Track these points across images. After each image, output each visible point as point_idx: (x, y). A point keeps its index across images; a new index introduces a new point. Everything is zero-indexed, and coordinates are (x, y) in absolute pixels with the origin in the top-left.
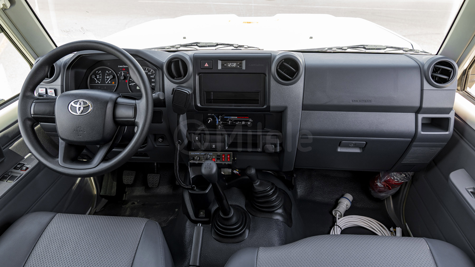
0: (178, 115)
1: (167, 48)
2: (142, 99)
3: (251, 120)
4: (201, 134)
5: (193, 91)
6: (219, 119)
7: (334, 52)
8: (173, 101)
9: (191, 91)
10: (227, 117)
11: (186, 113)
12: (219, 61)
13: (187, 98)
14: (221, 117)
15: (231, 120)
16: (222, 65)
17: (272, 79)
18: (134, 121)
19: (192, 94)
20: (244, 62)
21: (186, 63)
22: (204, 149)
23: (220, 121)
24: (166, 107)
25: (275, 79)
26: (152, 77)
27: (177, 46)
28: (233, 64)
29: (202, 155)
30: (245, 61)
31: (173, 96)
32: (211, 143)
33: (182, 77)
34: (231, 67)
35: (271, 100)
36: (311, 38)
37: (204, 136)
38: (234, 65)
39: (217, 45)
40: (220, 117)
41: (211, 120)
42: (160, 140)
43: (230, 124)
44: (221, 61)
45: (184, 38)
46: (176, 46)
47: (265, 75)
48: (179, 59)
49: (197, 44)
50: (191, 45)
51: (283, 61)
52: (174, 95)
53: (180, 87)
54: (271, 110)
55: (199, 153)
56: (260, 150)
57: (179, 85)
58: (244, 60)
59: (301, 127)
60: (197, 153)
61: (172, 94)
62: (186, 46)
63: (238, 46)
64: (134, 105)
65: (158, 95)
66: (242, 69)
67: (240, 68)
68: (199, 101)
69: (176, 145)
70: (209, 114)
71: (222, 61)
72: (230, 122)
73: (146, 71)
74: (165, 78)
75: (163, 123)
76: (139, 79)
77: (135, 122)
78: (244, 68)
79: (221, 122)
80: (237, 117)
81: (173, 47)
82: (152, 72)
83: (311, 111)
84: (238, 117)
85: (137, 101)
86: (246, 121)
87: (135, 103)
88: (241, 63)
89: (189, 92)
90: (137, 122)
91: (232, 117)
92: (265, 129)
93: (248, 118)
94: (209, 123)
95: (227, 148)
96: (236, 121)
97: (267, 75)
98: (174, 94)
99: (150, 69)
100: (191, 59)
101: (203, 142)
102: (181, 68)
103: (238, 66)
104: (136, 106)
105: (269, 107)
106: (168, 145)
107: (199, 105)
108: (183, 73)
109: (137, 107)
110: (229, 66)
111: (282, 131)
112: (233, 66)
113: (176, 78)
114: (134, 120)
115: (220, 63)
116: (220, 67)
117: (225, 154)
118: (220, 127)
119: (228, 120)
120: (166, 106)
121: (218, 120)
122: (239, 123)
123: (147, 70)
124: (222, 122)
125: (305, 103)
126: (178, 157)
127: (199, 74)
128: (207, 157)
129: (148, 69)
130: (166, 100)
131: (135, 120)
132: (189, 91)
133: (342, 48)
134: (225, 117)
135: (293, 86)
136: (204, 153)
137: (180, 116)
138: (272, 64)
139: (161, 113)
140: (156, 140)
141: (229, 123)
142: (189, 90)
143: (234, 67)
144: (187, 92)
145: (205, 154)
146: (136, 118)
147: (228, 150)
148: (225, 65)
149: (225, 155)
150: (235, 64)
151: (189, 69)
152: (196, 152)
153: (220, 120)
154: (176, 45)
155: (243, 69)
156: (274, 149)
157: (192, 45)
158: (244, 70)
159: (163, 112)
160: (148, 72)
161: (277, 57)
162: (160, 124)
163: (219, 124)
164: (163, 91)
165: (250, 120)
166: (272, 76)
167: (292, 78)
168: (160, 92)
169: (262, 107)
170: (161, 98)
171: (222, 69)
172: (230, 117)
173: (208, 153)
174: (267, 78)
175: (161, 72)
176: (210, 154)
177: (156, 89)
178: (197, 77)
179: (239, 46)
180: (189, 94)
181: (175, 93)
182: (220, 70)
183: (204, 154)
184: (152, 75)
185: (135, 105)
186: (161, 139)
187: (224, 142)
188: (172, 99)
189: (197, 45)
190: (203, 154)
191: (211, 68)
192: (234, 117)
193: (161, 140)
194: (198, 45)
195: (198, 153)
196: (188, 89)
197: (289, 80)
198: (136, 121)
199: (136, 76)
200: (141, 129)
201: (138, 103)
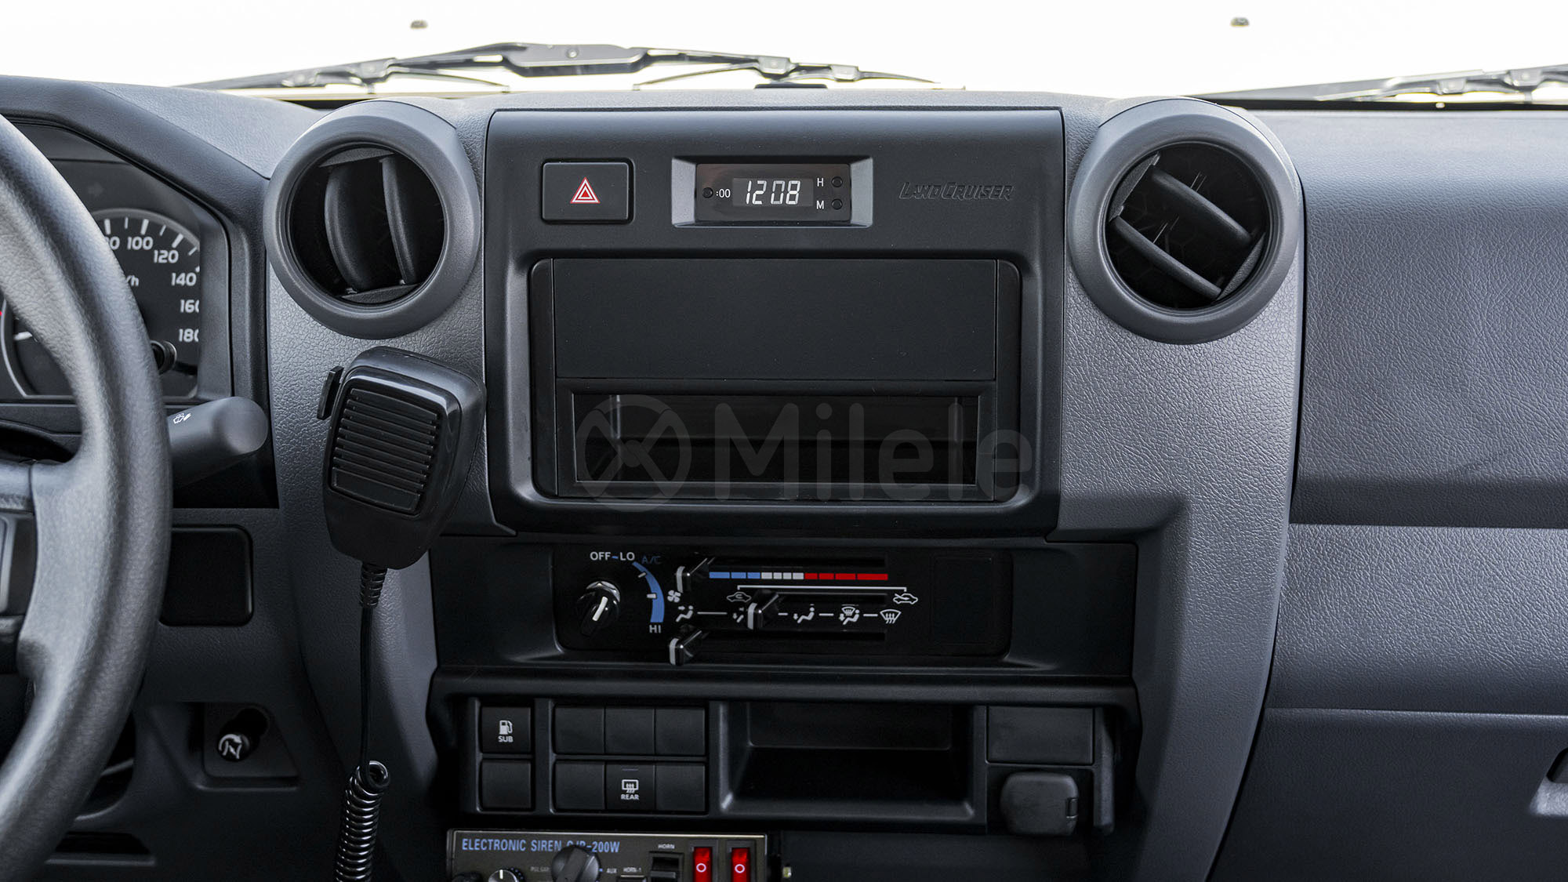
0: (364, 567)
1: (301, 79)
2: (81, 461)
3: (904, 597)
4: (538, 702)
5: (480, 392)
6: (668, 585)
7: (1450, 107)
8: (332, 463)
9: (469, 389)
10: (725, 575)
11: (426, 556)
12: (675, 163)
13: (436, 447)
14: (684, 578)
15: (761, 598)
16: (703, 194)
17: (1073, 296)
18: (7, 635)
19: (475, 409)
20: (863, 175)
21: (431, 176)
22: (557, 809)
23: (680, 604)
24: (276, 506)
25: (1092, 299)
26: (182, 280)
27: (369, 72)
28: (779, 186)
29: (544, 853)
30: (869, 163)
31: (334, 433)
32: (607, 762)
33: (398, 284)
34: (767, 208)
35: (1068, 451)
36: (1241, 22)
37: (558, 711)
38: (791, 193)
39: (647, 60)
40: (679, 574)
41: (611, 597)
42: (231, 742)
43: (750, 625)
44: (692, 167)
45: (418, 25)
46: (363, 67)
47: (1023, 265)
48: (377, 153)
49: (506, 55)
50: (465, 61)
51: (1156, 159)
52: (337, 424)
53: (382, 360)
54: (1066, 521)
55: (519, 837)
56: (971, 811)
57: (377, 343)
58: (866, 157)
59: (1277, 647)
60: (508, 837)
61: (326, 411)
62: (429, 66)
63: (792, 67)
64: (15, 507)
65: (219, 422)
66: (847, 222)
67: (835, 215)
68: (528, 464)
69: (350, 798)
70: (599, 556)
71: (701, 166)
72: (756, 615)
73: (143, 237)
74: (276, 292)
75: (249, 626)
76: (64, 301)
77: (19, 647)
78: (863, 212)
79: (685, 612)
80: (799, 576)
81: (342, 74)
82: (184, 247)
83: (1348, 528)
84: (813, 576)
85: (42, 477)
86: (866, 602)
87: (22, 491)
88: (843, 183)
89: (451, 398)
90: (32, 649)
91: (766, 576)
92: (1007, 658)
93: (885, 577)
94: (595, 618)
95: (727, 802)
96: (797, 602)
97: (1037, 267)
98: (341, 414)
99: (166, 223)
100: (468, 152)
101: (552, 757)
102: (395, 220)
103: (820, 205)
104: (29, 516)
105: (1048, 502)
106: (291, 773)
107: (526, 491)
108: (408, 256)
109: (40, 527)
110: (753, 199)
111: (1134, 675)
112: (777, 198)
113: (360, 291)
114: (10, 630)
115: (683, 177)
116: (683, 210)
117: (710, 849)
118: (677, 651)
119: (738, 596)
120: (280, 495)
121: (666, 595)
122: (816, 616)
123: (147, 234)
124: (695, 611)
125: (1308, 467)
126: (362, 865)
127: (526, 261)
128: (580, 874)
129: (153, 229)
130: (277, 456)
131: (19, 626)
132: (457, 391)
133: (1507, 80)
134: (713, 575)
135: (1228, 344)
136: (554, 838)
137: (383, 578)
138: (1071, 184)
139: (238, 545)
140: (199, 740)
141: (745, 613)
142: (452, 378)
143: (784, 207)
144: (441, 400)
145: (566, 852)
146: (24, 615)
147: (732, 813)
148: (725, 193)
149: (716, 851)
150: (794, 187)
151: (457, 223)
152: (494, 837)
153: (674, 597)
154: (358, 65)
155: (854, 220)
156: (1074, 808)
157: (469, 63)
158: (862, 231)
159: (256, 547)
160: (154, 248)
161: (1109, 139)
162: (235, 630)
163: (671, 627)
164: (261, 393)
165: (900, 592)
166: (1074, 269)
167: (1223, 287)
168: (233, 395)
169: (996, 501)
170: (242, 442)
171: (698, 222)
172: (752, 576)
173: (589, 840)
174: (1035, 289)
175: (246, 246)
176: (602, 847)
177: (205, 370)
178: (515, 286)
179: (799, 68)
180: (454, 413)
181: (343, 405)
182: (684, 230)
183: (558, 845)
184: (183, 266)
185: (21, 507)
186: (237, 739)
187: (707, 754)
188: (322, 449)
189: (506, 63)
190: (545, 845)
191: (618, 218)
192: (783, 571)
193: (235, 746)
194: (515, 58)
195: (514, 837)
196: (445, 375)
197: (1200, 301)
198: (24, 634)
199: (42, 276)
200: (65, 702)
201: (49, 492)
